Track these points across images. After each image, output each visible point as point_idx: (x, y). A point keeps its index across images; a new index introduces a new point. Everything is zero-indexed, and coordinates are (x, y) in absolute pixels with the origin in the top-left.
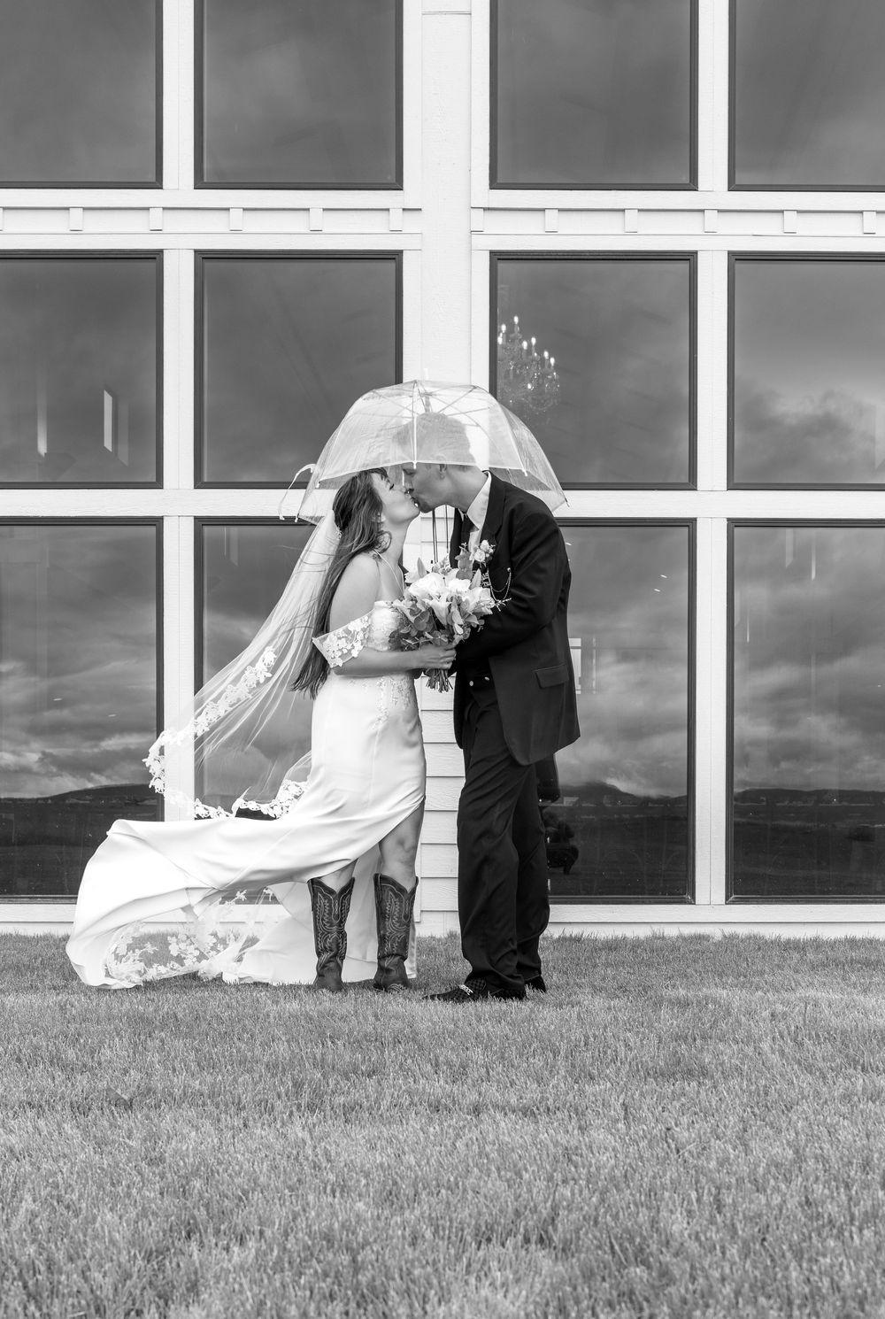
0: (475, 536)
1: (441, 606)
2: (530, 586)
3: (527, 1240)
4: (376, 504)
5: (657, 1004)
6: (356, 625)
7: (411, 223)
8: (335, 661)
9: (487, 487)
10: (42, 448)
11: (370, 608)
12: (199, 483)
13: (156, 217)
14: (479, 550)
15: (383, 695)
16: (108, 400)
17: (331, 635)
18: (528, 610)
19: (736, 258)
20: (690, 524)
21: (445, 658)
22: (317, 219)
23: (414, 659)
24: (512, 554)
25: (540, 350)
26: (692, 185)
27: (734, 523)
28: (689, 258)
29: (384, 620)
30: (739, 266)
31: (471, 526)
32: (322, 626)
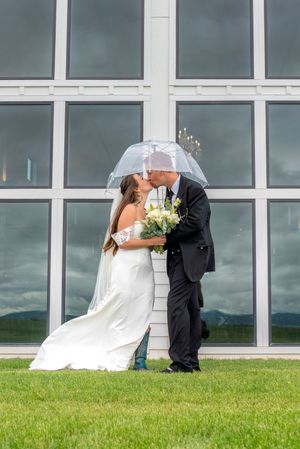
0: (174, 197)
1: (159, 220)
2: (195, 215)
3: (202, 435)
4: (136, 185)
5: (245, 374)
6: (127, 230)
7: (147, 92)
8: (120, 243)
9: (179, 179)
10: (4, 179)
11: (133, 224)
12: (66, 187)
13: (51, 90)
14: (176, 202)
15: (138, 257)
16: (29, 162)
17: (118, 233)
18: (194, 224)
19: (269, 103)
20: (252, 201)
21: (162, 241)
22: (111, 90)
23: (150, 242)
24: (188, 203)
25: (194, 140)
26: (252, 77)
27: (270, 201)
28: (251, 103)
29: (138, 228)
30: (270, 106)
31: (172, 194)
32: (115, 230)
